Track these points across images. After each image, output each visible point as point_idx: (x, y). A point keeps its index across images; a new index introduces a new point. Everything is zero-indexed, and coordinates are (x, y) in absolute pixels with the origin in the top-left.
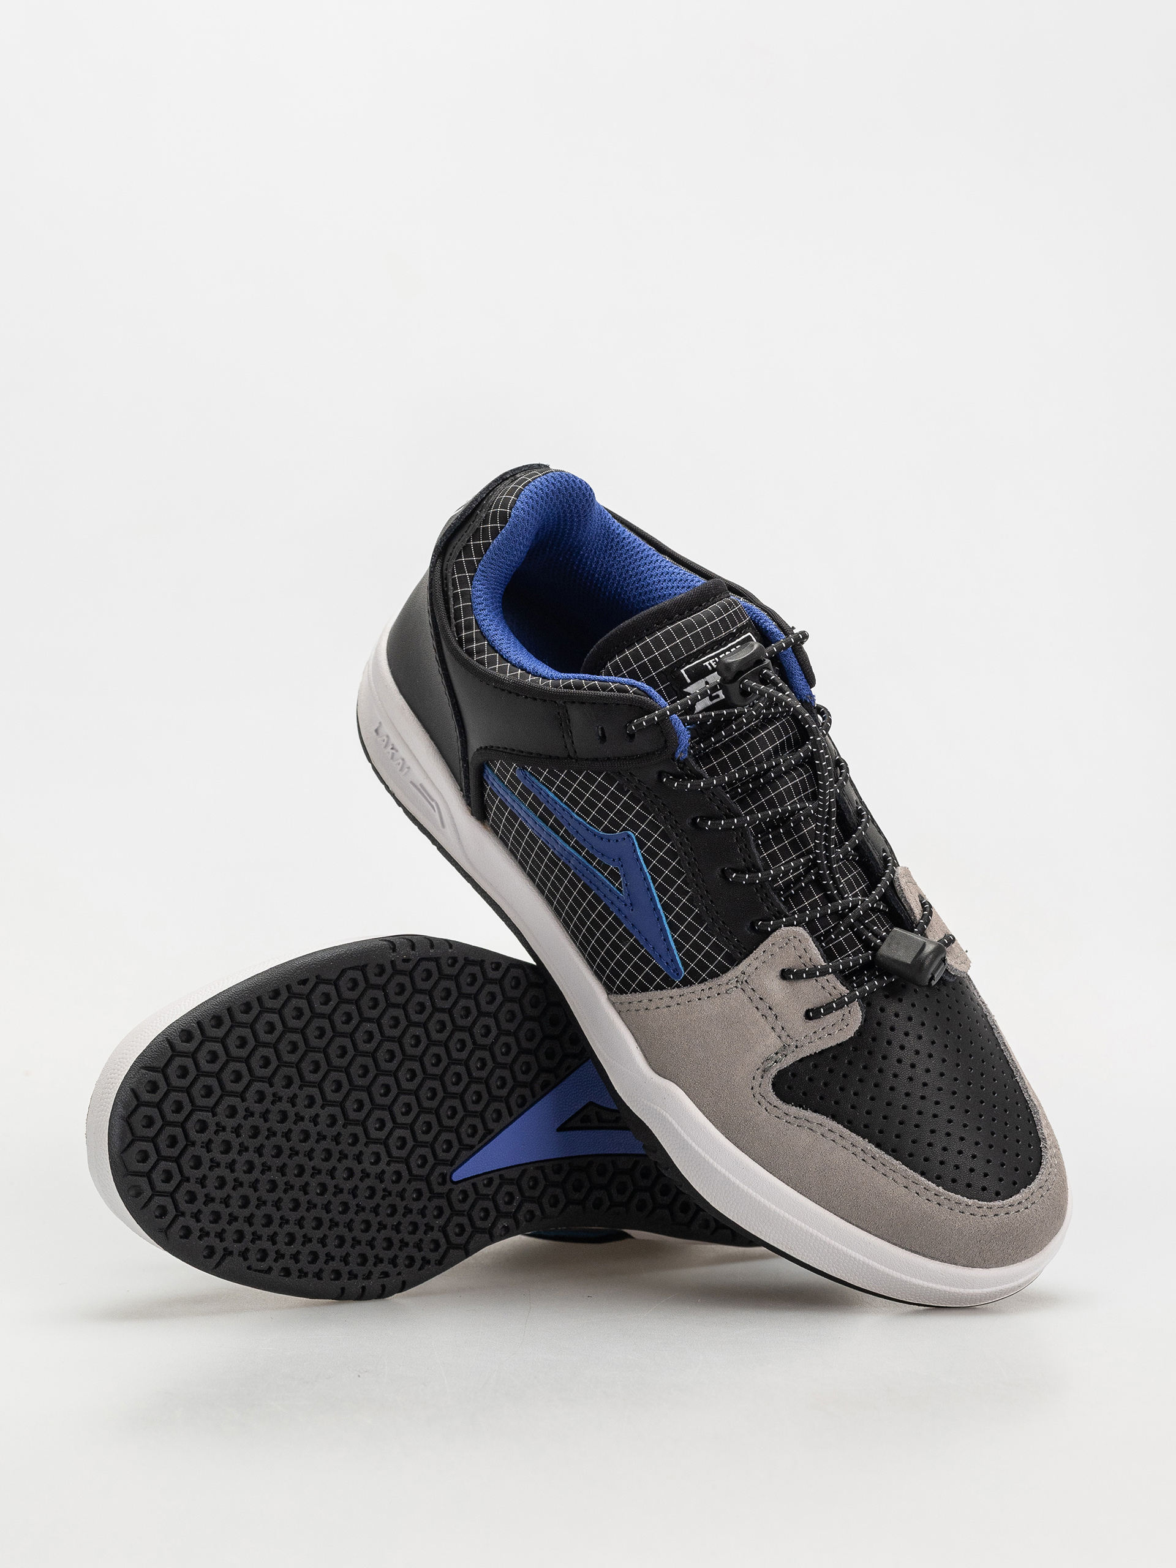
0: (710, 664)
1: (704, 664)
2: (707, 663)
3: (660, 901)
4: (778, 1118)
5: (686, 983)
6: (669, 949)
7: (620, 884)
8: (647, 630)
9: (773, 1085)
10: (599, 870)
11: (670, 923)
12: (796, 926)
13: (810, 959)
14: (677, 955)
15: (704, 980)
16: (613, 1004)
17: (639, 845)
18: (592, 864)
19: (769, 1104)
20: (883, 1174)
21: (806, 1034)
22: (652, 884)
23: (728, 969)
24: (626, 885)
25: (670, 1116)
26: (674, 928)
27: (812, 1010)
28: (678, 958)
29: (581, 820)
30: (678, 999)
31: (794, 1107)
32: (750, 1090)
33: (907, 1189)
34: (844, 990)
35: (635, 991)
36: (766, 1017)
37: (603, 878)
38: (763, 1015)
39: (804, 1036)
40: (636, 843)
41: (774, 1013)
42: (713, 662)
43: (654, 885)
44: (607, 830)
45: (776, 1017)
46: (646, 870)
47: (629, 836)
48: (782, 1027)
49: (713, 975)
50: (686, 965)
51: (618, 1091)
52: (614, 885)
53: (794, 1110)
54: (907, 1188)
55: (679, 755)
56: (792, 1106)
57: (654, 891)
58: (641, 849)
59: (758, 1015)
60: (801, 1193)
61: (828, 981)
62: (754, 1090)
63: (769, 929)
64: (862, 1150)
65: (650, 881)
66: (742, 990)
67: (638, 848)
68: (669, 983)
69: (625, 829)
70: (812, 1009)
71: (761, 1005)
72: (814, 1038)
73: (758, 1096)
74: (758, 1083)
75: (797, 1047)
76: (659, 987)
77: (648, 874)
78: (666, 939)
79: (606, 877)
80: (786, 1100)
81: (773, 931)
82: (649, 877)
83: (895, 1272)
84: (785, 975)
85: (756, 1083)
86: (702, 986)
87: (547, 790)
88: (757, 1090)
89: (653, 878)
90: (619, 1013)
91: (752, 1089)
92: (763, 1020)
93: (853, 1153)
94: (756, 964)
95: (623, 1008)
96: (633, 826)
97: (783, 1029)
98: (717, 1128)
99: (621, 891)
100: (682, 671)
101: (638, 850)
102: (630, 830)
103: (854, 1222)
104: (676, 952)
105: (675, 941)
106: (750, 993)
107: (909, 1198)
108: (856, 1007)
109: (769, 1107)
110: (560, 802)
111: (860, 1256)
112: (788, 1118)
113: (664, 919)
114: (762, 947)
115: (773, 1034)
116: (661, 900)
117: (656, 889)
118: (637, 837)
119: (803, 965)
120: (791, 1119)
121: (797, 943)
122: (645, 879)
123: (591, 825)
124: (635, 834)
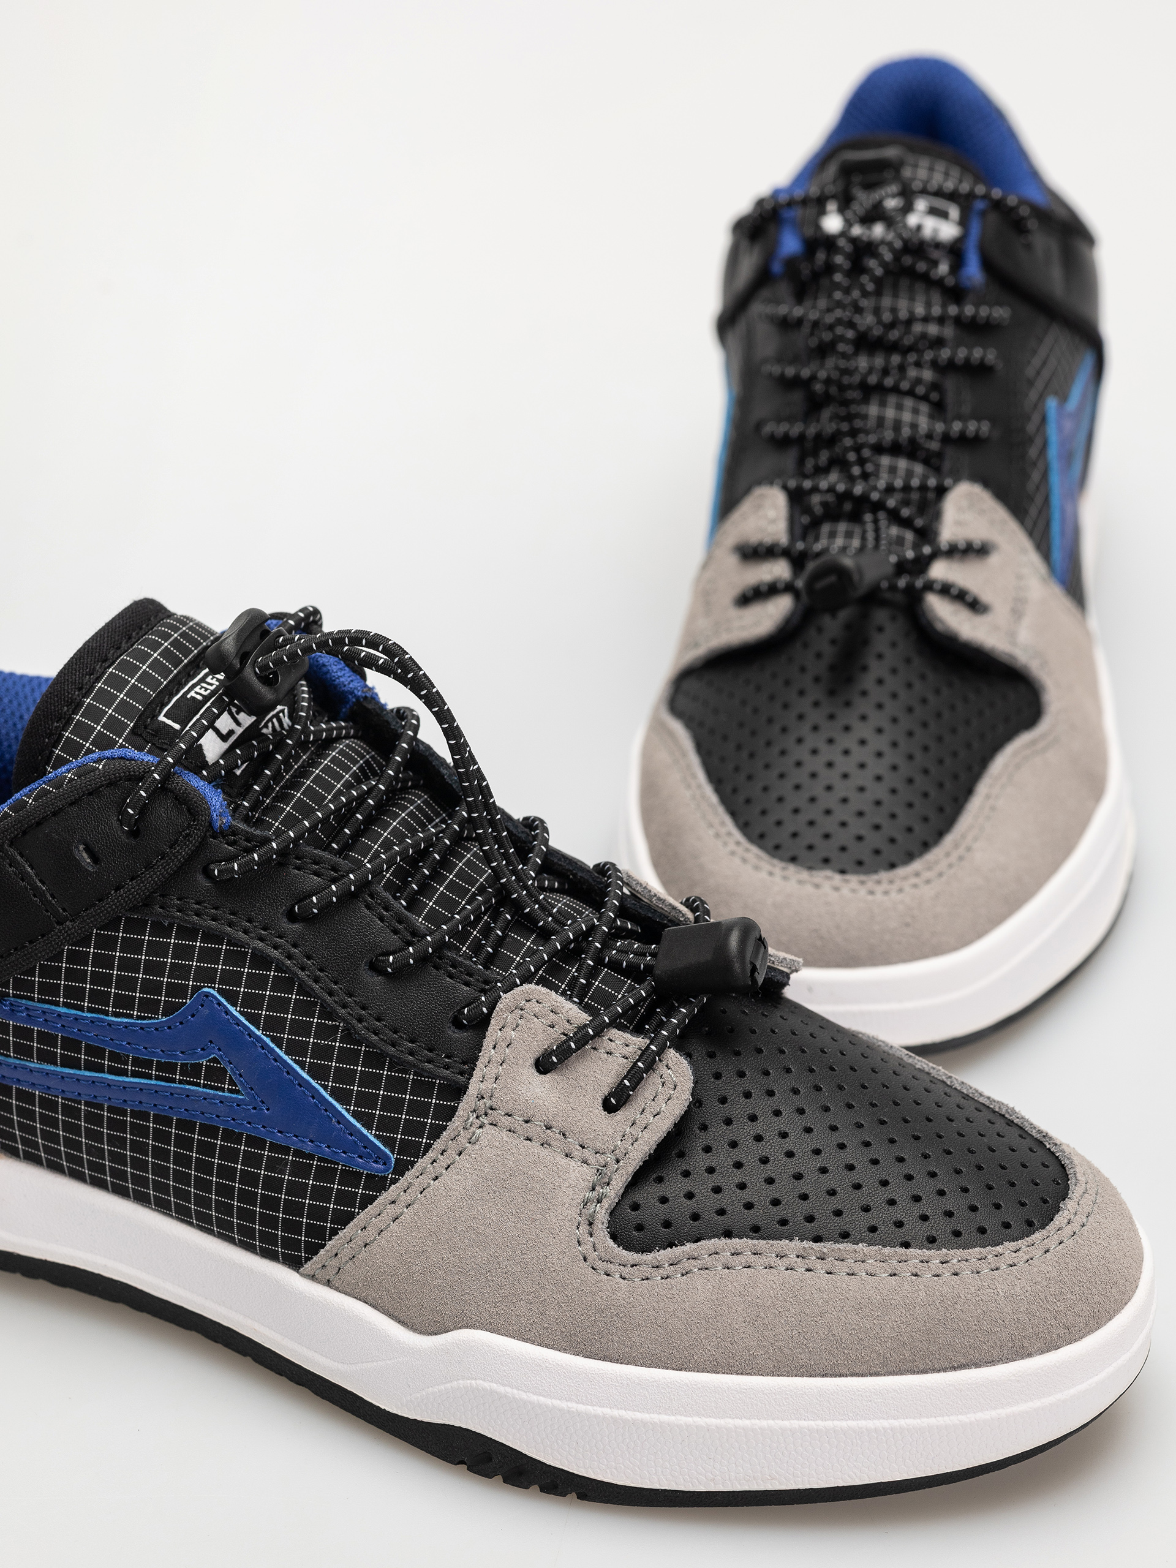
0: (197, 693)
1: (189, 696)
2: (192, 694)
3: (303, 1068)
4: (647, 1279)
5: (402, 1168)
6: (354, 1132)
7: (232, 1082)
8: (80, 689)
9: (614, 1237)
10: (189, 1083)
11: (334, 1093)
12: (521, 985)
13: (568, 1021)
14: (368, 1135)
15: (428, 1147)
16: (313, 1277)
17: (227, 1000)
18: (173, 1081)
19: (622, 1267)
20: (848, 1274)
21: (621, 1134)
22: (277, 1050)
23: (454, 1109)
24: (240, 1075)
25: (484, 1380)
26: (342, 1096)
27: (611, 1095)
28: (372, 1138)
29: (126, 1020)
30: (405, 1198)
31: (662, 1252)
32: (582, 1264)
33: (896, 1277)
34: (640, 1042)
35: (335, 1232)
36: (549, 1145)
37: (201, 1089)
38: (542, 1145)
39: (619, 1138)
40: (223, 1000)
41: (557, 1131)
42: (201, 689)
43: (281, 1049)
44: (170, 1009)
45: (564, 1135)
46: (259, 1033)
47: (207, 995)
48: (581, 1146)
49: (436, 1133)
50: (389, 1142)
51: (387, 1409)
52: (222, 1090)
53: (664, 1255)
54: (895, 1275)
55: (219, 823)
56: (658, 1251)
57: (286, 1057)
58: (234, 1005)
59: (534, 1148)
60: (742, 1374)
61: (611, 1040)
62: (590, 1259)
63: (485, 1010)
64: (798, 1257)
65: (272, 1045)
66: (492, 1127)
67: (229, 1006)
68: (379, 1184)
69: (196, 989)
70: (609, 1094)
71: (532, 1129)
72: (636, 1131)
73: (599, 1264)
74: (589, 1247)
75: (618, 1161)
76: (367, 1201)
77: (263, 1037)
78: (341, 1120)
79: (205, 1086)
80: (645, 1248)
81: (491, 1009)
82: (268, 1040)
83: (946, 1418)
84: (543, 1066)
85: (587, 1248)
86: (431, 1154)
87: (53, 1007)
88: (593, 1256)
89: (273, 1039)
90: (328, 1283)
91: (585, 1259)
92: (545, 1152)
93: (787, 1269)
94: (492, 1071)
95: (330, 1273)
96: (207, 976)
97: (583, 1148)
98: (565, 1351)
99: (238, 1092)
100: (162, 718)
101: (232, 1009)
102: (205, 987)
103: (845, 1371)
104: (365, 1131)
105: (355, 1115)
106: (506, 1121)
107: (906, 1286)
108: (672, 1055)
109: (626, 1271)
110: (80, 1013)
111: (881, 1421)
112: (661, 1271)
113: (322, 1091)
114: (488, 1042)
115: (572, 1163)
116: (302, 1065)
117: (287, 1053)
118: (219, 991)
119: (562, 1036)
120: (667, 1270)
121: (537, 1008)
122: (264, 1046)
123: (144, 1018)
124: (214, 988)
